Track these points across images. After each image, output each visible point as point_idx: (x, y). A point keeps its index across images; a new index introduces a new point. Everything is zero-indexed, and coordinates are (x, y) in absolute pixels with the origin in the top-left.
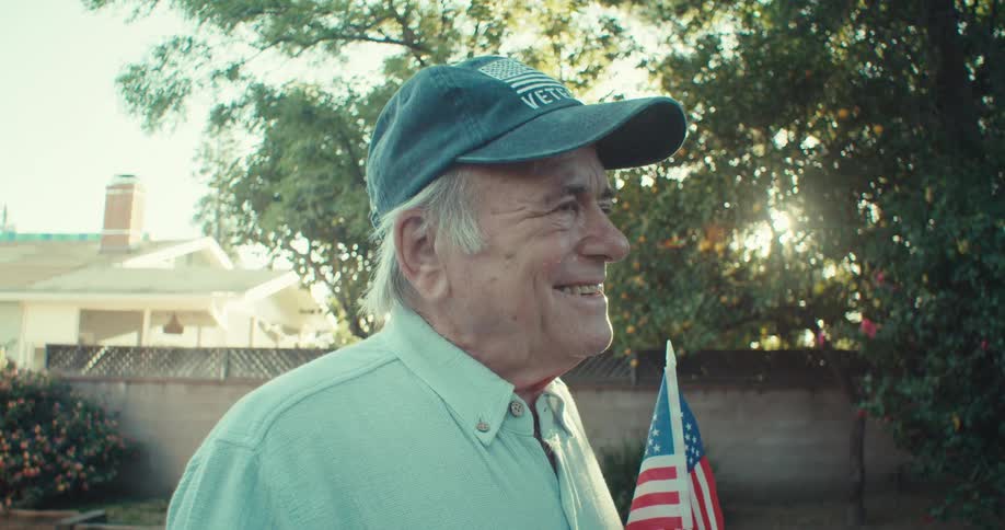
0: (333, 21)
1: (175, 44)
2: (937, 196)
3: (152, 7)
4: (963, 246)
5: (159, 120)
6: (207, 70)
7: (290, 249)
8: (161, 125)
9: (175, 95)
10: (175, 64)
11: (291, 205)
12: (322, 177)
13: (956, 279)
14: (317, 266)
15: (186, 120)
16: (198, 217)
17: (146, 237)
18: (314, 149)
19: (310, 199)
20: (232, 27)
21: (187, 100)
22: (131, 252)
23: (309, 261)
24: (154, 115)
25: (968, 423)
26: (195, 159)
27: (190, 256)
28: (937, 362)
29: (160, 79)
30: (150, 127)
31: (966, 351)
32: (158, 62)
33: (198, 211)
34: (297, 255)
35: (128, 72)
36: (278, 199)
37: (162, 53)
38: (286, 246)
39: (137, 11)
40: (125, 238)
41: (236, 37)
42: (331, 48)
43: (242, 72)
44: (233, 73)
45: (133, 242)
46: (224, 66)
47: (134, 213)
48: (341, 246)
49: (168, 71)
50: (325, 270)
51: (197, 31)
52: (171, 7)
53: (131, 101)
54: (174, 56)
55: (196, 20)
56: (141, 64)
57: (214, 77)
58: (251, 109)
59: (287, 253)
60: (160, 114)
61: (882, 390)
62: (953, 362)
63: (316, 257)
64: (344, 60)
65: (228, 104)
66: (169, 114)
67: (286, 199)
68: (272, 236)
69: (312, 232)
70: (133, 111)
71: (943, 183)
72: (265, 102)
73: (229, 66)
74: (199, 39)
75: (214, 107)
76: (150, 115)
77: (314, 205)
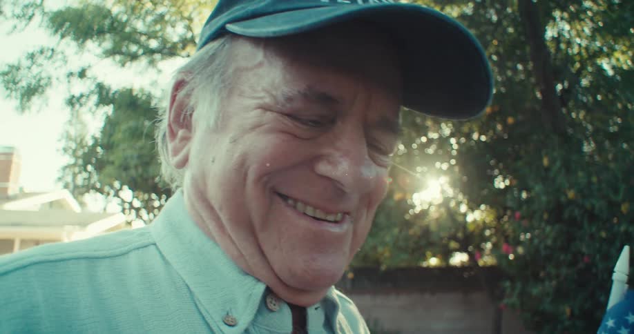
0: (154, 44)
1: (42, 52)
2: (552, 161)
3: (26, 25)
4: (571, 194)
5: (28, 104)
6: (65, 71)
7: (119, 197)
8: (29, 108)
9: (40, 86)
10: (41, 65)
11: (120, 166)
12: (141, 148)
13: (566, 215)
14: (138, 210)
15: (47, 105)
16: (60, 179)
17: (21, 189)
18: (136, 129)
19: (133, 163)
20: (83, 42)
21: (49, 91)
22: (9, 199)
23: (132, 207)
24: (25, 100)
25: (577, 312)
26: (60, 140)
27: (51, 204)
28: (553, 271)
29: (30, 75)
30: (23, 108)
31: (573, 264)
32: (28, 63)
33: (60, 175)
34: (123, 202)
35: (6, 69)
36: (113, 163)
37: (32, 56)
38: (117, 195)
39: (15, 27)
40: (6, 189)
41: (86, 49)
42: (152, 63)
43: (89, 73)
44: (82, 74)
45: (11, 192)
46: (76, 69)
47: (13, 173)
48: (154, 196)
49: (35, 70)
50: (143, 212)
51: (58, 44)
52: (40, 26)
53: (7, 89)
54: (40, 60)
55: (58, 36)
56: (16, 64)
57: (68, 76)
58: (95, 98)
59: (117, 200)
60: (29, 100)
61: (517, 291)
62: (564, 271)
63: (137, 204)
64: (160, 71)
65: (77, 94)
66: (35, 99)
67: (117, 163)
68: (107, 189)
69: (134, 186)
70: (9, 96)
71: (555, 154)
72: (104, 95)
73: (80, 70)
74: (59, 49)
75: (68, 96)
76: (22, 99)
77: (136, 167)
